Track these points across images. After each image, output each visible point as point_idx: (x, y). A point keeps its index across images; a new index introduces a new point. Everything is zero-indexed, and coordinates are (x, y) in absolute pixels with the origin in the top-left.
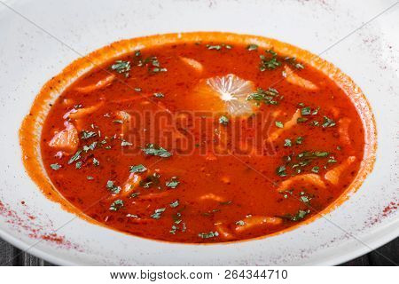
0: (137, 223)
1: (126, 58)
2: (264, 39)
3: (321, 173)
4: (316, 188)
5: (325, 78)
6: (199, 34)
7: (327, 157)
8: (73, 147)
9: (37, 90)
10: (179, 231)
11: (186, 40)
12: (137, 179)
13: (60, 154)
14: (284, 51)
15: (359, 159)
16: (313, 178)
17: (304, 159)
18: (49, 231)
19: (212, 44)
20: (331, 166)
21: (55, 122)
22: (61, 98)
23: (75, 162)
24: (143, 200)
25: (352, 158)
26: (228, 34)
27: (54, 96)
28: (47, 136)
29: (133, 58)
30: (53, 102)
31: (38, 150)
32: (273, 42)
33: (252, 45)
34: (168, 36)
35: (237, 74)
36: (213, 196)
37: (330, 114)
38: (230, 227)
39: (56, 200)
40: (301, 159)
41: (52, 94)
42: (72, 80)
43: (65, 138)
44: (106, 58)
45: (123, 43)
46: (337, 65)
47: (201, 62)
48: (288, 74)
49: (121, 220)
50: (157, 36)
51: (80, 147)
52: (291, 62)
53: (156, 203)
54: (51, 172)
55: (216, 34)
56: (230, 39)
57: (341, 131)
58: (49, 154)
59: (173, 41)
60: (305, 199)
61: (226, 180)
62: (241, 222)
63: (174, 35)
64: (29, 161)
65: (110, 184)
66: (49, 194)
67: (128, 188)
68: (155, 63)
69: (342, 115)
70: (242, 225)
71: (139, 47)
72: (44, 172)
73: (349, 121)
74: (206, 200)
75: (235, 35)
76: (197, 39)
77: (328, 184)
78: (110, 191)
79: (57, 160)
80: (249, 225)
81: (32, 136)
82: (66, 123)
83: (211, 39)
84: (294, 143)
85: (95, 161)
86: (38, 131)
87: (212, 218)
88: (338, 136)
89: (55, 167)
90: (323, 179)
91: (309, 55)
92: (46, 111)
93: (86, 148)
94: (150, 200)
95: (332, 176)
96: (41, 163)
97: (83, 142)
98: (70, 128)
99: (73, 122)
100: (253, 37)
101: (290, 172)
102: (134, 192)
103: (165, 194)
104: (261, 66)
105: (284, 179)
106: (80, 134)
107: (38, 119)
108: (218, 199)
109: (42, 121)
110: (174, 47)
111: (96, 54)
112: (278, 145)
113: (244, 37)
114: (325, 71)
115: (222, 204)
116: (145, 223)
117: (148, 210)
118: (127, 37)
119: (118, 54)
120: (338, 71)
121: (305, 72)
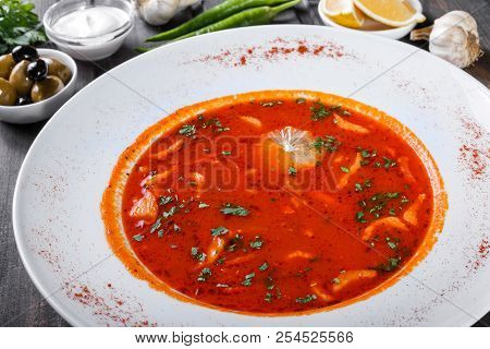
0: (227, 294)
1: (192, 122)
2: (309, 92)
3: (399, 214)
4: (398, 231)
5: (372, 122)
6: (252, 94)
7: (399, 197)
8: (153, 214)
9: (114, 161)
10: (274, 297)
11: (242, 100)
12: (220, 243)
13: (141, 223)
14: (330, 102)
15: (430, 196)
16: (392, 221)
17: (379, 202)
18: (139, 318)
19: (265, 101)
20: (406, 206)
21: (133, 192)
22: (137, 166)
23: (157, 231)
24: (230, 267)
25: (423, 196)
26: (278, 91)
27: (131, 165)
28: (127, 206)
29: (198, 122)
30: (129, 171)
31: (120, 222)
32: (318, 94)
33: (303, 99)
34: (225, 98)
35: (293, 125)
36: (300, 254)
37: (387, 154)
39: (143, 277)
40: (375, 203)
41: (128, 164)
42: (145, 148)
43: (144, 206)
44: (173, 124)
45: (186, 110)
46: (381, 108)
47: (259, 118)
48: (338, 120)
49: (211, 292)
50: (215, 100)
51: (160, 214)
52: (338, 110)
53: (245, 267)
54: (135, 244)
55: (266, 92)
56: (279, 96)
57: (403, 170)
58: (130, 223)
59: (230, 103)
60: (392, 245)
61: (310, 234)
62: (336, 280)
63: (231, 97)
64: (112, 234)
65: (194, 250)
66: (135, 271)
67: (213, 253)
68: (218, 124)
69: (399, 155)
70: (340, 282)
71: (201, 111)
72: (126, 242)
73: (407, 159)
74: (298, 259)
75: (283, 92)
76: (252, 99)
77: (409, 225)
78: (196, 259)
79: (139, 230)
80: (345, 282)
81: (113, 208)
82: (144, 190)
83: (262, 97)
84: (364, 187)
85: (176, 227)
86: (118, 202)
87: (306, 279)
88: (402, 175)
89: (138, 237)
90: (403, 221)
91: (354, 103)
92: (124, 181)
93: (166, 215)
94: (237, 265)
95: (410, 216)
96: (124, 235)
97: (162, 208)
98: (148, 195)
99: (150, 188)
100: (300, 92)
101: (370, 218)
102: (220, 257)
103: (251, 256)
104: (313, 116)
105: (366, 226)
106: (158, 200)
107: (117, 190)
108: (307, 256)
109: (121, 191)
110: (232, 107)
111: (164, 122)
112: (349, 191)
113: (292, 92)
114: (369, 114)
115: (311, 261)
116: (237, 293)
117: (238, 277)
118: (190, 103)
119: (183, 120)
120: (383, 113)
121: (353, 118)
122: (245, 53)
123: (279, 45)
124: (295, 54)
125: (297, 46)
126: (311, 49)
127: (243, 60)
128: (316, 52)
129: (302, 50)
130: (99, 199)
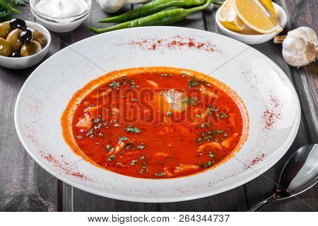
0: (122, 168)
1: (117, 80)
2: (190, 71)
3: (220, 142)
4: (217, 149)
5: (222, 92)
6: (156, 68)
7: (223, 133)
8: (89, 127)
9: (70, 97)
10: (144, 172)
11: (149, 71)
12: (122, 144)
13: (82, 131)
14: (201, 78)
15: (240, 135)
16: (216, 144)
17: (211, 134)
18: (76, 171)
19: (162, 73)
20: (225, 138)
21: (79, 114)
22: (83, 101)
23: (90, 135)
24: (126, 156)
25: (236, 134)
26: (171, 68)
27: (79, 100)
28: (75, 121)
29: (121, 81)
30: (78, 103)
31: (70, 128)
32: (195, 72)
33: (184, 74)
34: (139, 69)
35: (176, 88)
36: (162, 154)
37: (225, 111)
38: (172, 170)
39: (79, 154)
40: (209, 135)
41: (78, 99)
42: (88, 92)
43: (85, 122)
44: (107, 80)
45: (115, 73)
46: (228, 85)
47: (157, 82)
48: (203, 89)
49: (114, 166)
50: (134, 69)
51: (92, 127)
52: (204, 83)
53: (133, 157)
54: (78, 140)
55: (164, 68)
56: (172, 71)
57: (230, 120)
58: (76, 130)
59: (142, 71)
60: (211, 156)
61: (170, 145)
62: (178, 168)
63: (143, 68)
64: (66, 134)
65: (108, 146)
66: (76, 151)
67: (118, 149)
68: (133, 83)
69: (231, 112)
70: (178, 169)
71: (124, 74)
72: (74, 140)
73: (235, 114)
74: (159, 156)
75: (174, 69)
76: (155, 71)
77: (223, 147)
78: (108, 150)
79: (81, 134)
80: (182, 169)
81: (68, 121)
82: (85, 114)
83: (162, 70)
84: (206, 126)
85: (100, 134)
86: (70, 118)
87: (163, 165)
88: (229, 123)
89: (79, 137)
90: (222, 145)
91: (214, 80)
92: (75, 108)
93: (96, 128)
94: (129, 155)
95: (225, 143)
96: (72, 135)
97: (94, 124)
98: (87, 116)
99: (89, 113)
100: (184, 70)
101: (204, 141)
102: (121, 151)
103: (137, 152)
104: (189, 85)
105: (200, 145)
106: (93, 120)
107: (71, 112)
108: (166, 155)
109: (73, 113)
110: (143, 74)
111: (101, 78)
112: (197, 127)
113: (179, 70)
114: (222, 88)
115: (167, 158)
116: (126, 168)
117: (128, 161)
118: (118, 69)
119: (113, 78)
120: (229, 88)
121: (212, 88)
122: (156, 42)
123: (177, 40)
124: (186, 46)
125: (188, 42)
126: (196, 45)
127: (154, 47)
128: (199, 47)
129: (191, 44)
130: (60, 115)
